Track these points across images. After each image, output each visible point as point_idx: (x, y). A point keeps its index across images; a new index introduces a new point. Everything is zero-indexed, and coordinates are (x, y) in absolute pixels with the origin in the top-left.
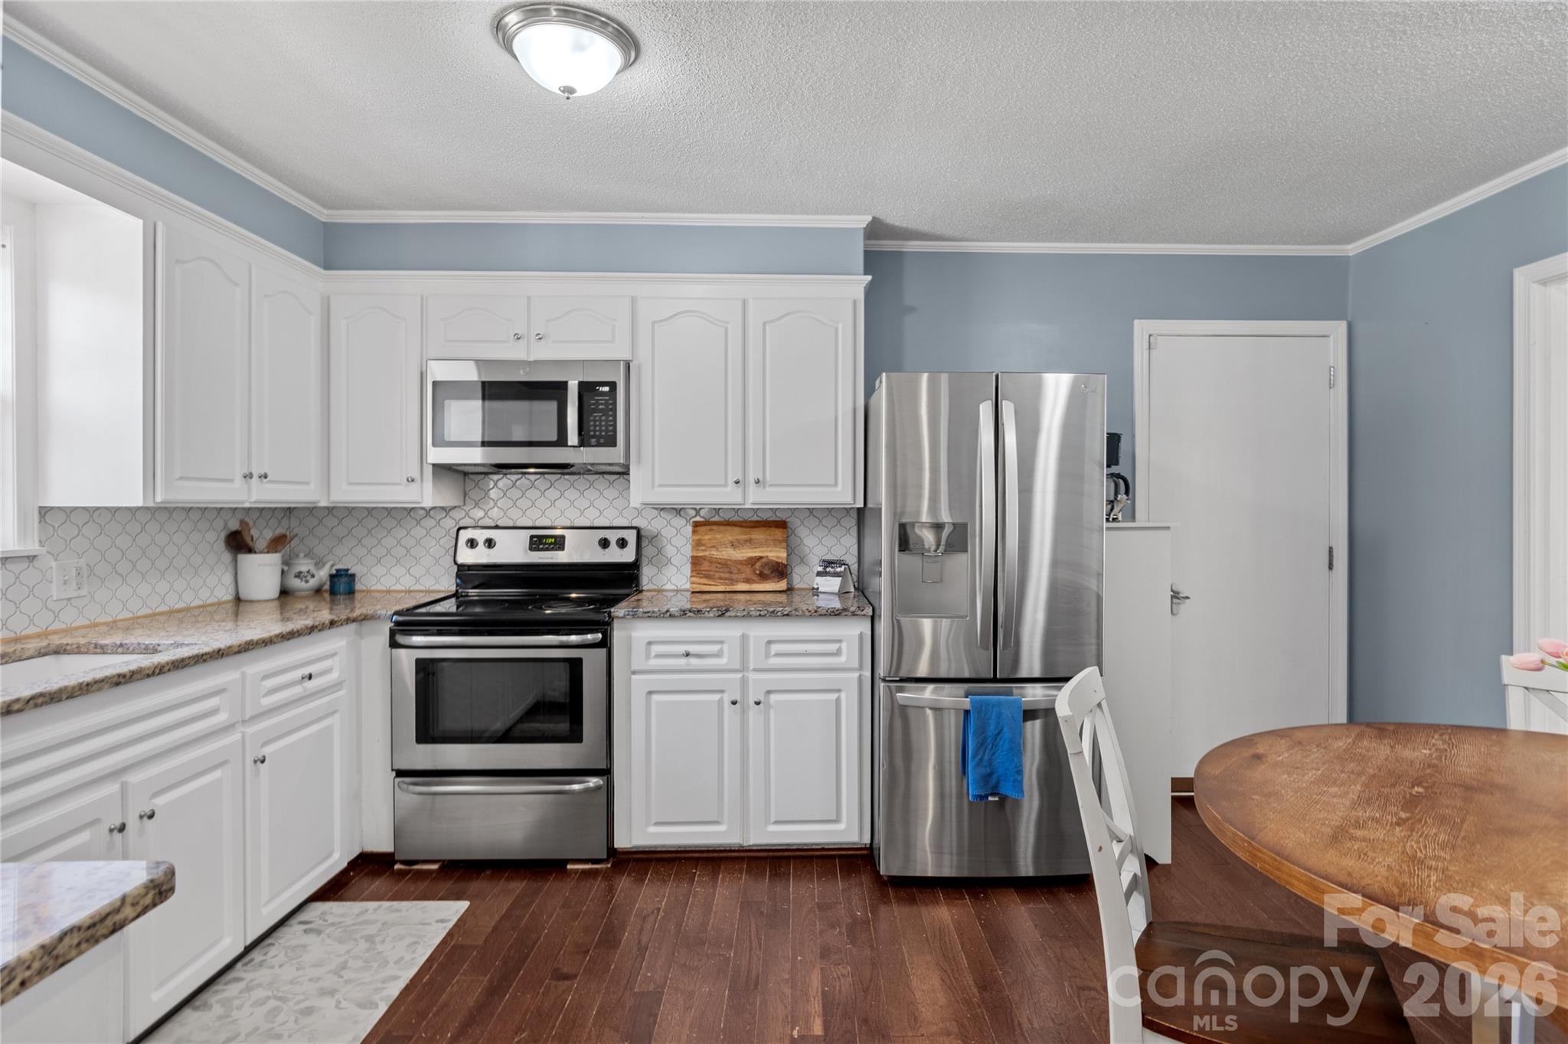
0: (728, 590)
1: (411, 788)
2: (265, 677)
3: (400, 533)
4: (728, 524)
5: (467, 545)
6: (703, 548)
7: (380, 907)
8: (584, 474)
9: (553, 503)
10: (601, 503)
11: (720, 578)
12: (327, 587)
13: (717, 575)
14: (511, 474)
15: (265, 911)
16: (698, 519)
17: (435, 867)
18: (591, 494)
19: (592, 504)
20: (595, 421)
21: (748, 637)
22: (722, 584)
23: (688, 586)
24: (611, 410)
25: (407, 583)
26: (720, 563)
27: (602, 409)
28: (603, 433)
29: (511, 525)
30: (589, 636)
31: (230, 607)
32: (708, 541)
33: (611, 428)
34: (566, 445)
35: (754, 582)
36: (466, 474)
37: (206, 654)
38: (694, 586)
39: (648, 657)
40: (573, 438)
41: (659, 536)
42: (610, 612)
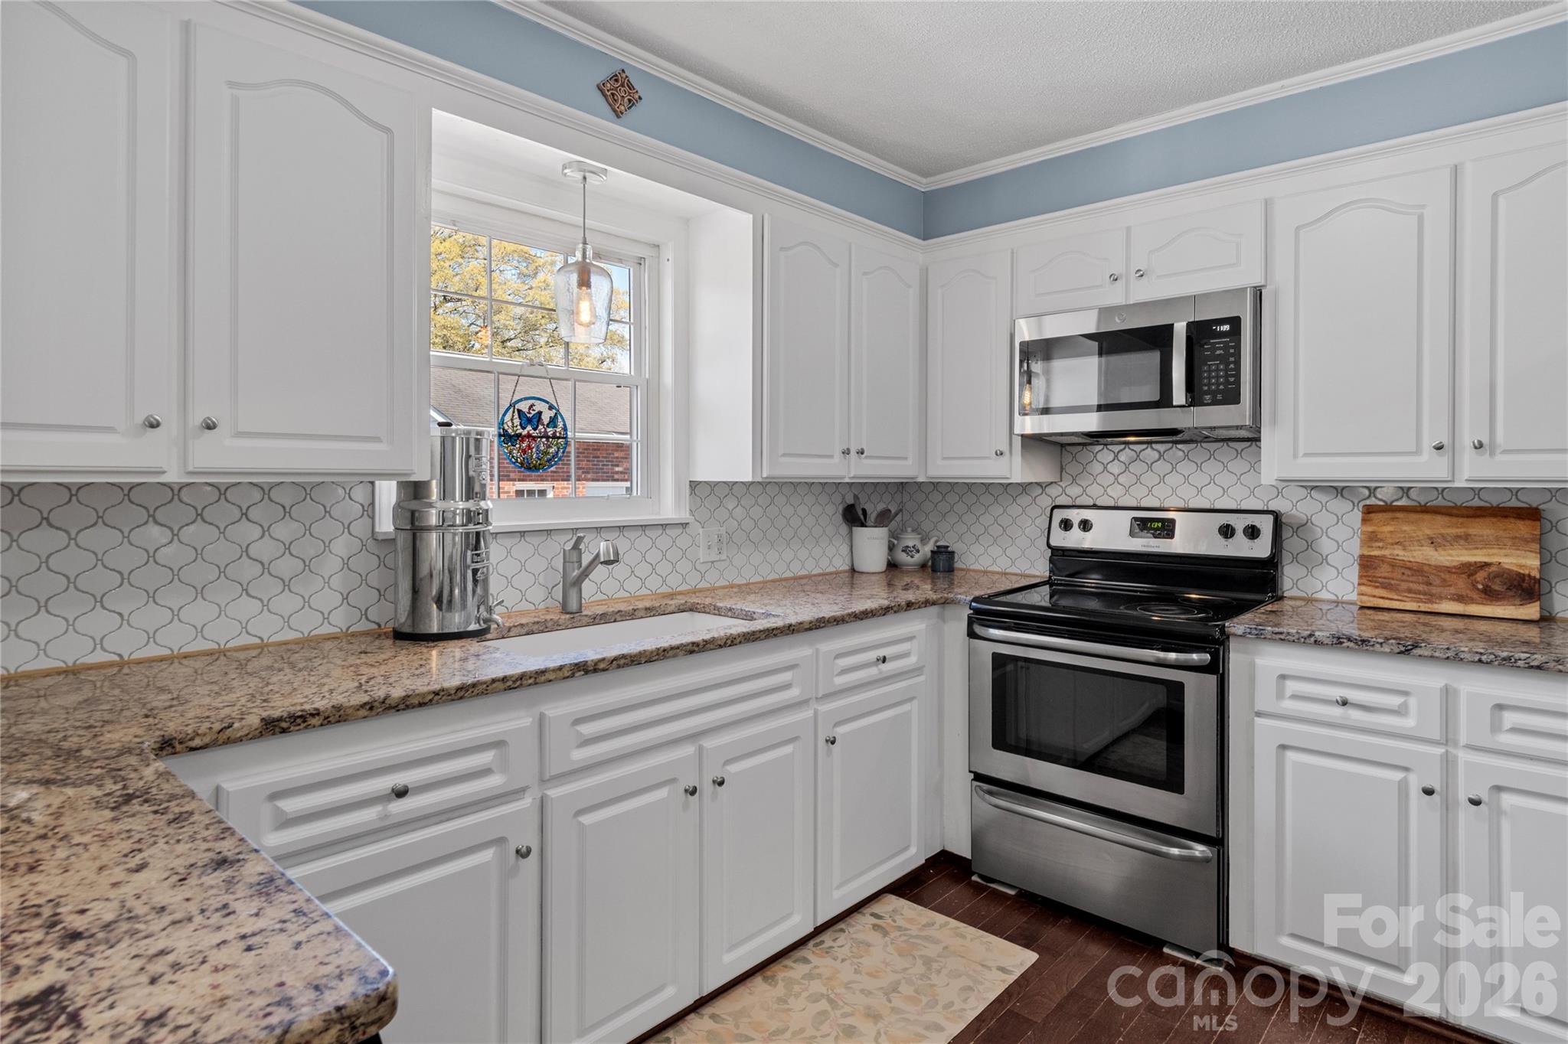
0: (1422, 609)
1: (987, 796)
2: (838, 656)
3: (997, 510)
4: (1424, 510)
5: (1060, 527)
6: (1381, 544)
7: (947, 924)
8: (1201, 442)
9: (1162, 479)
10: (1224, 479)
11: (1410, 591)
12: (930, 563)
13: (1404, 586)
14: (1112, 444)
15: (837, 894)
16: (1372, 501)
17: (1012, 892)
18: (1211, 467)
19: (1212, 480)
20: (1210, 371)
21: (1456, 692)
22: (1413, 600)
23: (1354, 597)
24: (1232, 355)
25: (1002, 564)
26: (1409, 569)
27: (1220, 354)
28: (1221, 387)
29: (1112, 504)
30: (1195, 656)
31: (845, 578)
32: (1389, 535)
33: (1232, 379)
34: (1171, 406)
35: (1471, 601)
36: (1063, 446)
37: (777, 629)
38: (1365, 598)
39: (1280, 695)
40: (1179, 395)
41: (1309, 523)
42: (1224, 626)
